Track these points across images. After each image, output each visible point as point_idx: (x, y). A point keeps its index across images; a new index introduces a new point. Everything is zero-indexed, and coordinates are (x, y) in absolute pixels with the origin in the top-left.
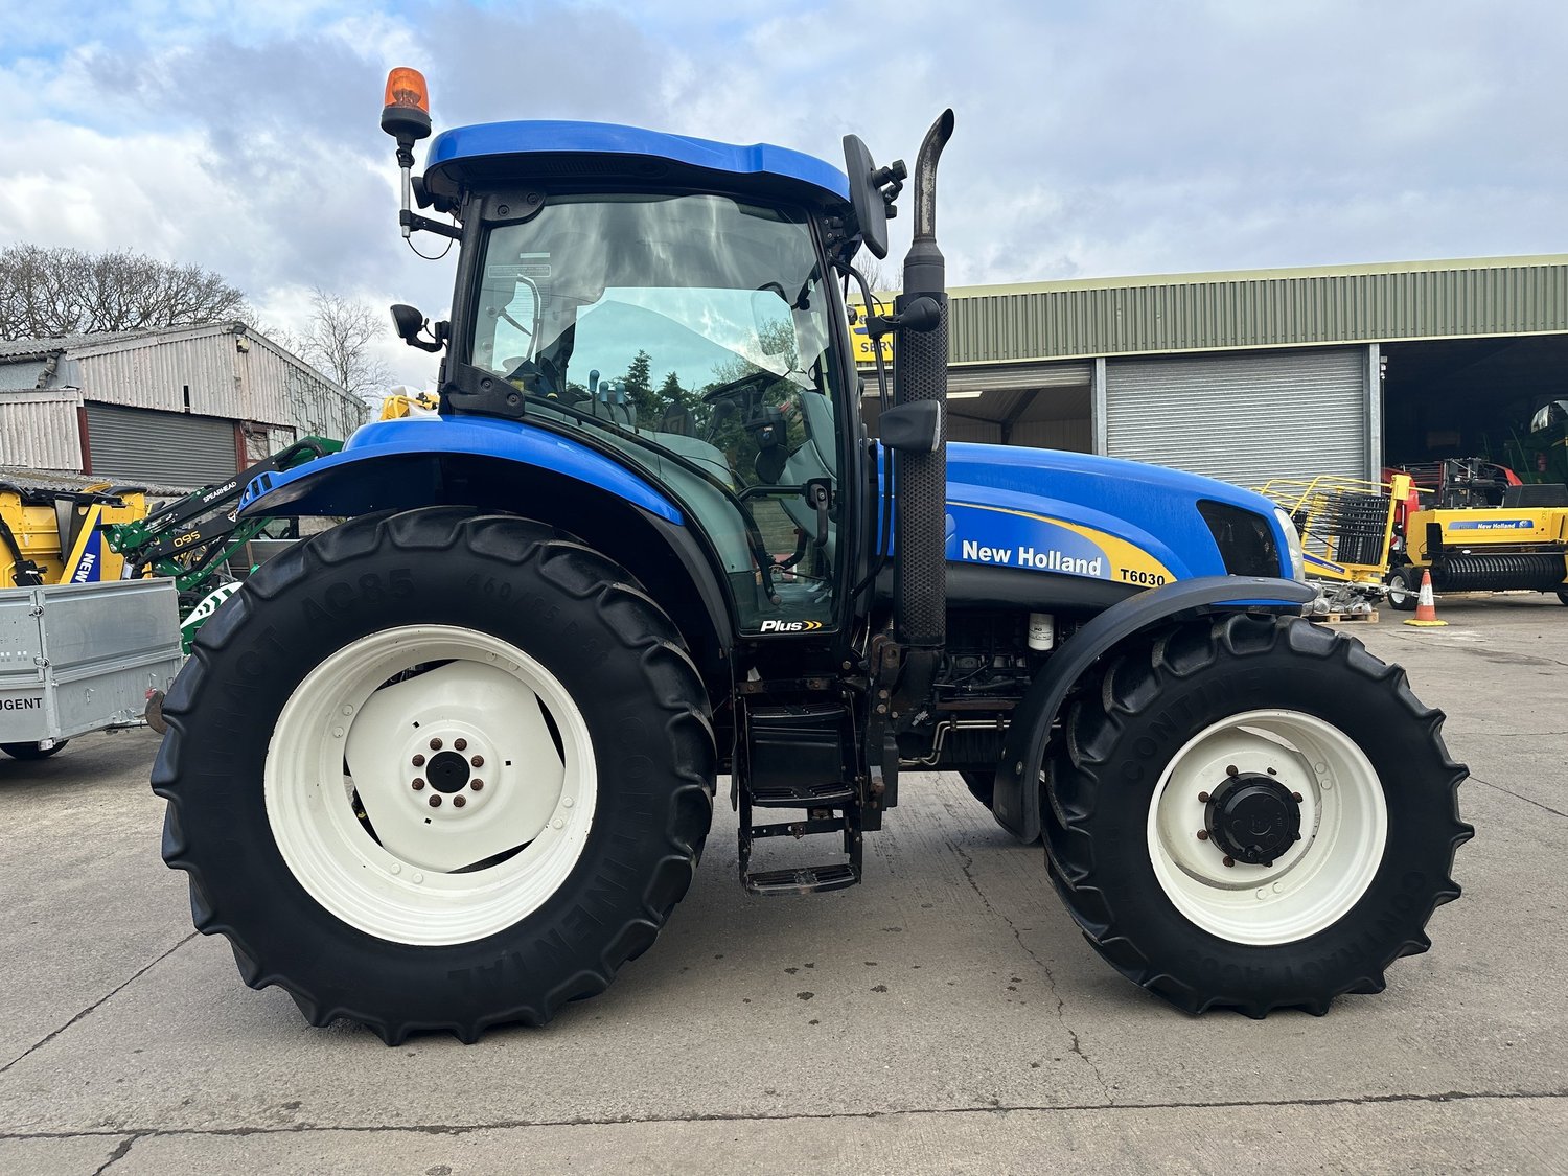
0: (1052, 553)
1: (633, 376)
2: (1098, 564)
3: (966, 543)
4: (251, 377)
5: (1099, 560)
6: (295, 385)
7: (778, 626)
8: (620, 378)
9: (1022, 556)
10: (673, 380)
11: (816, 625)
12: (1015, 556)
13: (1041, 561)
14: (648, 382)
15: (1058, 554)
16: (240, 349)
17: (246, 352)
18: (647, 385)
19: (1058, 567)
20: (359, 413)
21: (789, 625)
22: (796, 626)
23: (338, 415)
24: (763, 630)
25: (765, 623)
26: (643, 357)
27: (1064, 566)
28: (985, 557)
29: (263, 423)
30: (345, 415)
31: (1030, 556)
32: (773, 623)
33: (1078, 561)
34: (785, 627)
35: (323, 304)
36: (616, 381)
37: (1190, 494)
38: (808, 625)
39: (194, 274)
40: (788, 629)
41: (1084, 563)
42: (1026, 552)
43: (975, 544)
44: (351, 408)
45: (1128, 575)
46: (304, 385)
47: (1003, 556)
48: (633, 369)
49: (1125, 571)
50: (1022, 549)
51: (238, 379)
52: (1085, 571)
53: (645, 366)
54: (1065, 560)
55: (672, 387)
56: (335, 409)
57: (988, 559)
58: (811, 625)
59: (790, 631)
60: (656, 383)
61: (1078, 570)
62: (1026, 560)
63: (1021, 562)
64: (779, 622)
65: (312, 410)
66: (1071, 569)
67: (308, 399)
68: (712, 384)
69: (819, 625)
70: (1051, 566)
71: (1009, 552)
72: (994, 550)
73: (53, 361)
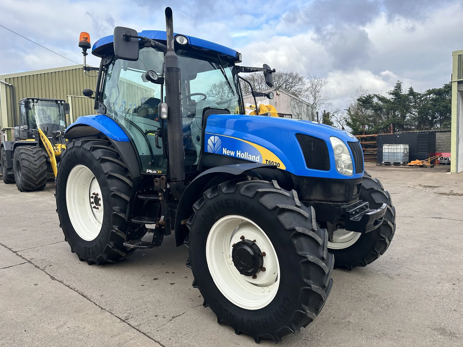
0: (245, 153)
1: (396, 90)
2: (259, 158)
3: (224, 149)
4: (280, 102)
5: (259, 156)
6: (293, 103)
7: (150, 171)
8: (391, 91)
9: (238, 154)
10: (411, 90)
11: (160, 172)
12: (235, 154)
13: (243, 156)
14: (401, 91)
15: (247, 153)
16: (277, 94)
17: (279, 95)
18: (401, 92)
19: (247, 158)
20: (312, 109)
21: (153, 171)
22: (155, 172)
23: (305, 110)
24: (147, 172)
25: (147, 170)
26: (399, 83)
27: (249, 157)
28: (228, 153)
29: (283, 114)
30: (308, 110)
31: (239, 154)
32: (149, 170)
33: (253, 156)
34: (152, 172)
35: (310, 78)
36: (390, 92)
37: (292, 131)
38: (158, 172)
39: (292, 74)
40: (153, 172)
41: (254, 157)
42: (239, 152)
43: (226, 149)
44: (310, 108)
45: (268, 162)
46: (295, 102)
47: (232, 154)
48: (396, 87)
49: (267, 161)
50: (237, 151)
51: (276, 103)
52: (255, 160)
53: (400, 86)
54: (249, 155)
55: (411, 92)
56: (304, 108)
57: (229, 154)
58: (159, 172)
59: (154, 173)
60: (405, 91)
61: (253, 160)
62: (238, 155)
63: (237, 156)
64: (151, 170)
65: (297, 109)
66: (251, 159)
67: (296, 106)
68: (430, 90)
69: (161, 172)
70: (245, 158)
71: (234, 152)
72: (231, 151)
73: (229, 102)
